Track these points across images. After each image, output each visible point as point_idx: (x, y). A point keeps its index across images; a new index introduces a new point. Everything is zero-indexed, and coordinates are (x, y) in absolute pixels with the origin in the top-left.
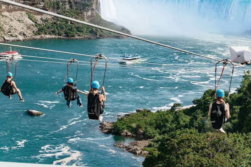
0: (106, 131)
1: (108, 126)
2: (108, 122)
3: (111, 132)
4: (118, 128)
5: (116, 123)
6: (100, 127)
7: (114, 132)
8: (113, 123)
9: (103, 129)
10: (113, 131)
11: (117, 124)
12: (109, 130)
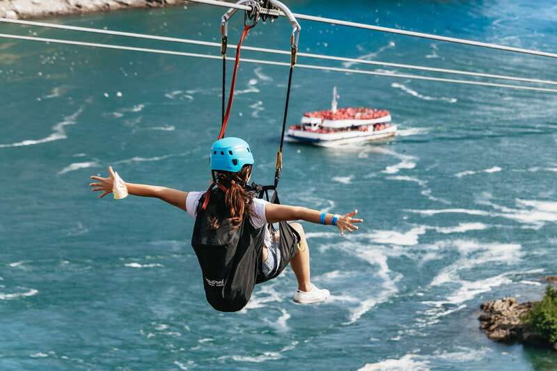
0: (501, 334)
1: (512, 316)
2: (511, 303)
3: (522, 338)
4: (548, 323)
5: (539, 305)
6: (481, 319)
7: (528, 337)
8: (529, 305)
9: (493, 327)
10: (526, 335)
11: (543, 310)
12: (513, 330)
